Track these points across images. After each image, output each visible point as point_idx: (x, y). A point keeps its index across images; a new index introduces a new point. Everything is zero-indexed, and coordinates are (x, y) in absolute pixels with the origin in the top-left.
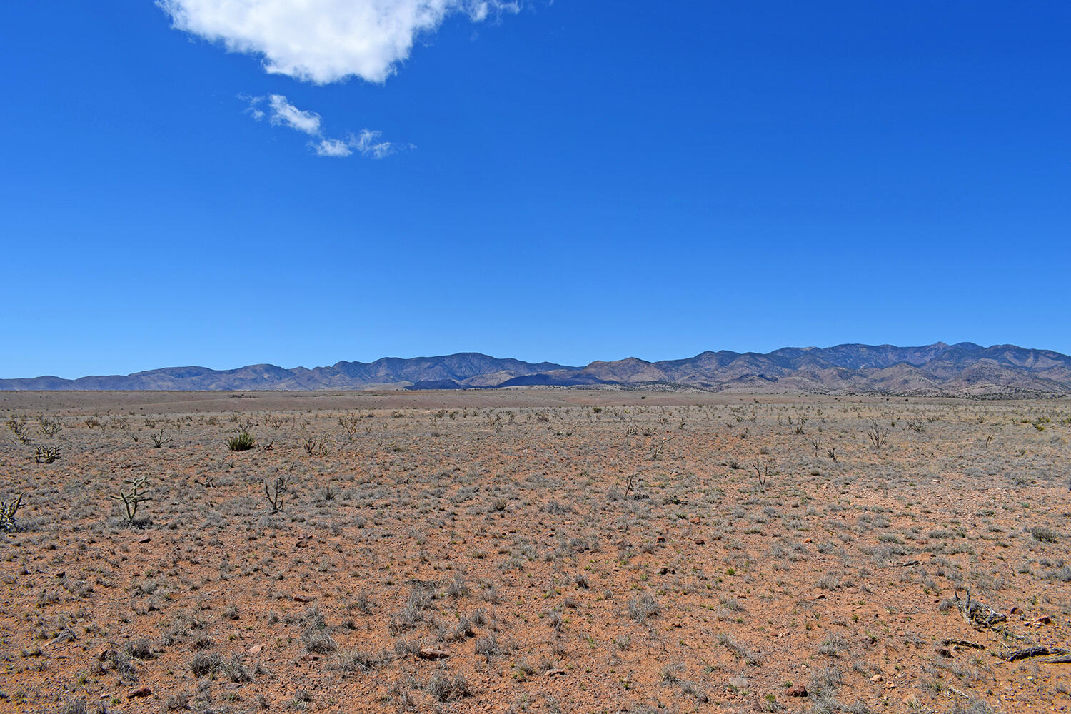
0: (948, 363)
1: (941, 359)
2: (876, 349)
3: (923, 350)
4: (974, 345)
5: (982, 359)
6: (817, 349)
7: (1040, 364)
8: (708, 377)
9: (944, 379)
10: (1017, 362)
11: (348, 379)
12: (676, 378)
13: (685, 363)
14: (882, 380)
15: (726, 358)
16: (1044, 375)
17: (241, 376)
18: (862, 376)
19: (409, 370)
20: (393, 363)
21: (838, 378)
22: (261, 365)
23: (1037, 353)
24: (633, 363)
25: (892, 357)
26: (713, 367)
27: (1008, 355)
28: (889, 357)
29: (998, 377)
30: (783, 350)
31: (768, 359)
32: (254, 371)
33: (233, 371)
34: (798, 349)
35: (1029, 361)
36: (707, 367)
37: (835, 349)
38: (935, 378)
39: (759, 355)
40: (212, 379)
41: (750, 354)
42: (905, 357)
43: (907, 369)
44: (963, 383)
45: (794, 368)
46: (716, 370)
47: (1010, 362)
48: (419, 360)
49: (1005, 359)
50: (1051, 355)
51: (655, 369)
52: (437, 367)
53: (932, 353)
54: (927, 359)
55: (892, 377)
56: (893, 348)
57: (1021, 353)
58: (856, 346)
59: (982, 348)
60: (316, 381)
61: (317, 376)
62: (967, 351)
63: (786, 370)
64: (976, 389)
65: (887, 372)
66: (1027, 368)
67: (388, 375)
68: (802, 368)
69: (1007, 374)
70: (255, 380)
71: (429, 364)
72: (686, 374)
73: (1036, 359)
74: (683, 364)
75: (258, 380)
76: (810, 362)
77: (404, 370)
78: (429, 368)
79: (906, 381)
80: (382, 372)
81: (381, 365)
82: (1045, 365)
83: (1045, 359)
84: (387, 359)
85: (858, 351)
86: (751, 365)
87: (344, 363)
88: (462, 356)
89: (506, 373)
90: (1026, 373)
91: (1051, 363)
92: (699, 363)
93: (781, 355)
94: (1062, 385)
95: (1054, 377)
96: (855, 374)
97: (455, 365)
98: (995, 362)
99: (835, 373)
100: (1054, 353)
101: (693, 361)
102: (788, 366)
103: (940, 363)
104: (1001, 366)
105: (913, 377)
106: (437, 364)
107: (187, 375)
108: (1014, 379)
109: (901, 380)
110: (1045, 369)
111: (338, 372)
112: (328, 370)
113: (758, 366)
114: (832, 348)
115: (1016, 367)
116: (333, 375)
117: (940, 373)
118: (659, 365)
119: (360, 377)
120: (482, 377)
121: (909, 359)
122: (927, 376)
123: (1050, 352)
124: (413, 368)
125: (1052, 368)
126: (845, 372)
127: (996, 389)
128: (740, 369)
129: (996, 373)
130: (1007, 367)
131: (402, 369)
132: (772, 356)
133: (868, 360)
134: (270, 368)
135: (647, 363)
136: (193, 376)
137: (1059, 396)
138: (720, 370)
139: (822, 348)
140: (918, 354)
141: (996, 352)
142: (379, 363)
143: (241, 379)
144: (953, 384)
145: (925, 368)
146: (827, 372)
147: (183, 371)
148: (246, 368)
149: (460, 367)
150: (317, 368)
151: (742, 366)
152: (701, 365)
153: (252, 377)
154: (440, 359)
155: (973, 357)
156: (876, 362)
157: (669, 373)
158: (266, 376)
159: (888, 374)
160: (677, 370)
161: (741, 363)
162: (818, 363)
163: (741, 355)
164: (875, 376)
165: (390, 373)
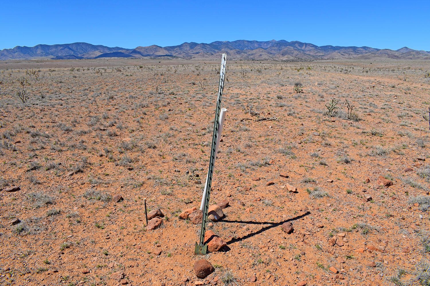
0: (276, 48)
1: (273, 46)
2: (251, 42)
3: (267, 43)
4: (285, 41)
5: (288, 47)
6: (229, 42)
7: (307, 49)
8: (186, 53)
9: (274, 54)
10: (299, 48)
11: (22, 55)
12: (173, 54)
13: (177, 47)
14: (252, 55)
15: (193, 45)
16: (308, 53)
18: (245, 53)
19: (52, 50)
20: (44, 47)
21: (236, 53)
23: (306, 44)
24: (154, 47)
25: (256, 45)
26: (188, 49)
27: (297, 45)
28: (255, 45)
29: (292, 53)
30: (216, 42)
31: (210, 46)
34: (221, 42)
35: (304, 47)
36: (185, 49)
37: (235, 42)
38: (271, 54)
39: (206, 44)
41: (203, 44)
42: (261, 46)
43: (261, 50)
44: (281, 56)
45: (219, 49)
46: (189, 50)
47: (297, 48)
48: (57, 46)
49: (295, 47)
50: (311, 45)
51: (164, 50)
53: (271, 44)
54: (269, 46)
55: (256, 53)
56: (257, 42)
57: (301, 44)
58: (243, 41)
59: (288, 42)
60: (5, 56)
61: (5, 53)
62: (282, 43)
63: (216, 51)
64: (285, 58)
65: (254, 51)
66: (302, 50)
67: (42, 53)
68: (223, 50)
69: (296, 52)
71: (62, 47)
72: (177, 52)
73: (306, 46)
74: (175, 48)
76: (226, 47)
77: (50, 51)
78: (62, 49)
79: (261, 55)
80: (39, 51)
81: (38, 48)
82: (309, 49)
83: (309, 47)
84: (41, 45)
85: (244, 43)
86: (203, 48)
87: (19, 47)
88: (78, 44)
89: (99, 52)
90: (302, 52)
91: (311, 48)
92: (182, 47)
93: (215, 44)
94: (313, 56)
95: (311, 54)
96: (242, 52)
97: (74, 48)
98: (292, 48)
99: (235, 52)
100: (312, 44)
101: (179, 46)
102: (217, 49)
103: (273, 48)
104: (294, 49)
105: (263, 53)
106: (65, 48)
108: (298, 54)
109: (259, 54)
110: (308, 50)
111: (17, 52)
112: (11, 50)
113: (205, 49)
114: (234, 42)
115: (299, 50)
116: (14, 53)
117: (273, 52)
118: (166, 48)
119: (28, 54)
120: (88, 54)
121: (262, 46)
122: (268, 53)
123: (310, 44)
124: (54, 49)
125: (311, 50)
126: (239, 51)
127: (292, 58)
128: (199, 50)
129: (292, 52)
130: (296, 50)
131: (49, 50)
132: (211, 45)
133: (247, 47)
135: (161, 47)
137: (312, 61)
138: (191, 50)
139: (230, 41)
140: (265, 44)
141: (293, 44)
142: (37, 47)
144: (277, 56)
145: (268, 50)
146: (232, 51)
149: (77, 49)
150: (5, 49)
151: (199, 49)
152: (183, 48)
154: (66, 46)
155: (285, 46)
156: (250, 47)
157: (170, 52)
159: (254, 52)
160: (173, 50)
161: (199, 47)
162: (228, 48)
163: (199, 44)
164: (250, 53)
165: (43, 52)
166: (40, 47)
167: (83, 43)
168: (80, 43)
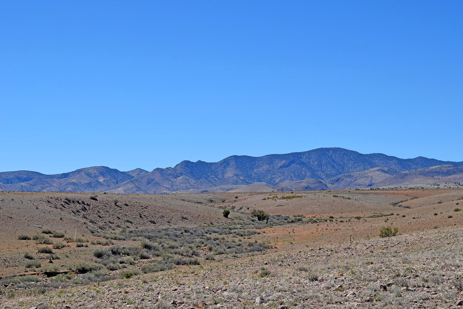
11: (192, 181)
17: (74, 181)
19: (261, 169)
20: (242, 162)
22: (95, 168)
32: (88, 175)
33: (65, 175)
40: (43, 184)
52: (293, 165)
60: (156, 184)
61: (158, 177)
67: (237, 175)
70: (89, 185)
71: (284, 162)
75: (93, 185)
77: (255, 170)
78: (284, 166)
80: (230, 173)
81: (228, 165)
84: (236, 157)
87: (186, 164)
88: (322, 152)
89: (378, 170)
97: (314, 162)
106: (293, 161)
107: (17, 180)
111: (181, 174)
112: (170, 172)
116: (176, 177)
119: (206, 178)
120: (349, 176)
124: (266, 167)
131: (253, 169)
134: (105, 171)
136: (23, 181)
142: (226, 162)
143: (74, 184)
147: (11, 176)
148: (79, 171)
149: (320, 165)
150: (158, 169)
153: (86, 181)
154: (296, 156)
158: (101, 180)
165: (240, 173)
166: (232, 163)
167: (336, 150)
168: (328, 150)
